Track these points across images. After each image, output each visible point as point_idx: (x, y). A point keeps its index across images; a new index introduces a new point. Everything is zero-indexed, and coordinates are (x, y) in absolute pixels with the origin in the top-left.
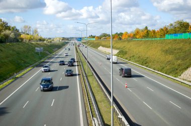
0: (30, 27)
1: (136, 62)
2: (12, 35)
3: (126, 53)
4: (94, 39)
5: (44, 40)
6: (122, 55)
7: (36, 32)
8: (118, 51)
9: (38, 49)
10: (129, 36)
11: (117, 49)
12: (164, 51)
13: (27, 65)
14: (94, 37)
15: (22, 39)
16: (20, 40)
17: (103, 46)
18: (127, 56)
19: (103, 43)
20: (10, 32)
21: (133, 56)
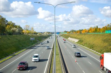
0: (29, 26)
1: (87, 46)
2: (17, 30)
3: (82, 41)
4: (66, 33)
5: (37, 33)
6: (80, 43)
7: (32, 29)
8: (78, 40)
9: (32, 38)
10: (86, 32)
11: (78, 39)
12: (103, 40)
13: (23, 48)
14: (67, 32)
15: (23, 33)
16: (22, 33)
17: (71, 37)
18: (82, 43)
19: (71, 36)
20: (16, 29)
21: (86, 43)
